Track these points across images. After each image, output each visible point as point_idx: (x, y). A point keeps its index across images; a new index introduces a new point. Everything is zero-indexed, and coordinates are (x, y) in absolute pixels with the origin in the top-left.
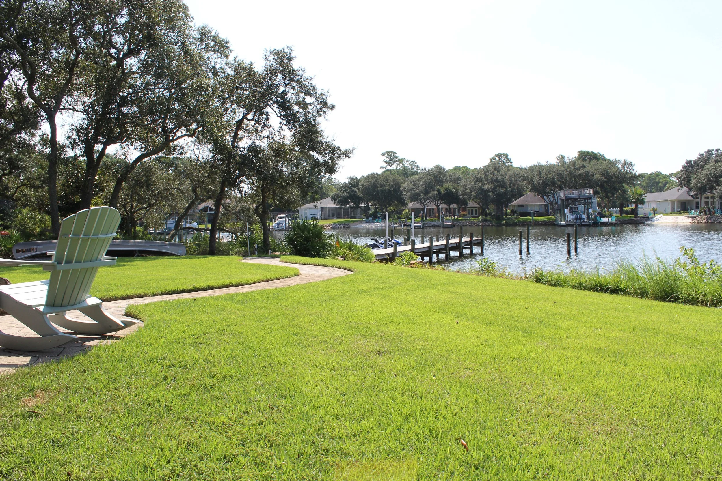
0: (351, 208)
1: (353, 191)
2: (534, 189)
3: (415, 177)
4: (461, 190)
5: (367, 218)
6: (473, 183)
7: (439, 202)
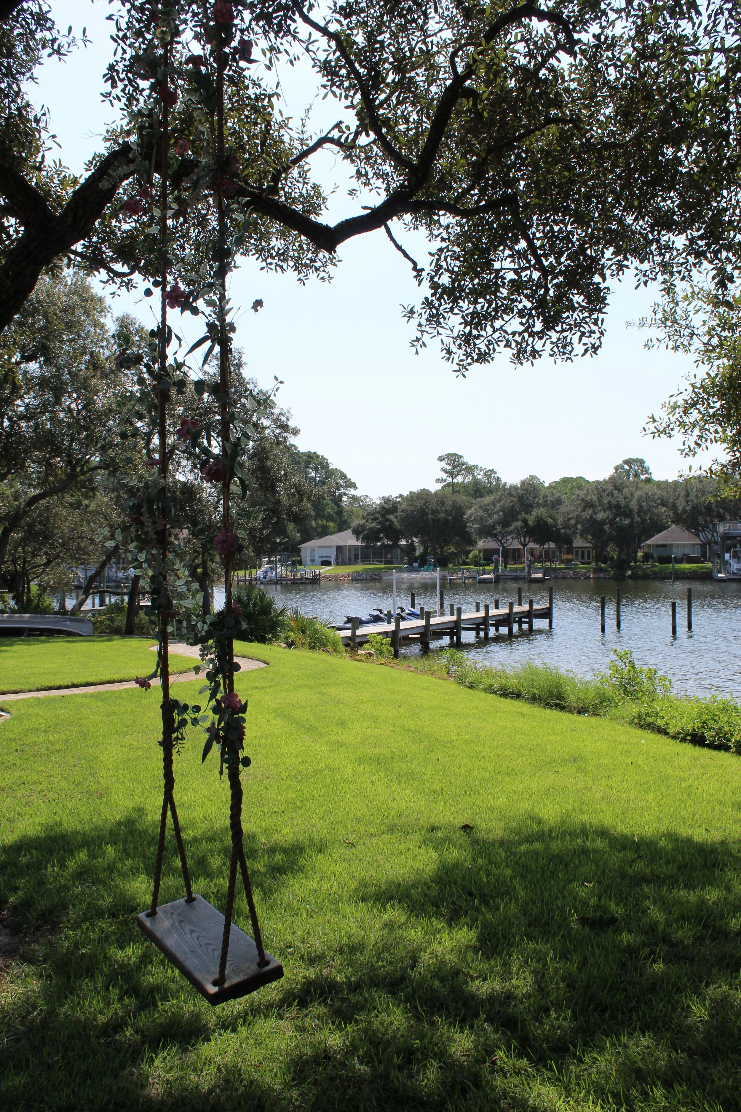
0: (383, 546)
1: (387, 520)
2: (678, 520)
3: (488, 499)
4: (560, 520)
5: (410, 563)
6: (579, 510)
7: (527, 540)
